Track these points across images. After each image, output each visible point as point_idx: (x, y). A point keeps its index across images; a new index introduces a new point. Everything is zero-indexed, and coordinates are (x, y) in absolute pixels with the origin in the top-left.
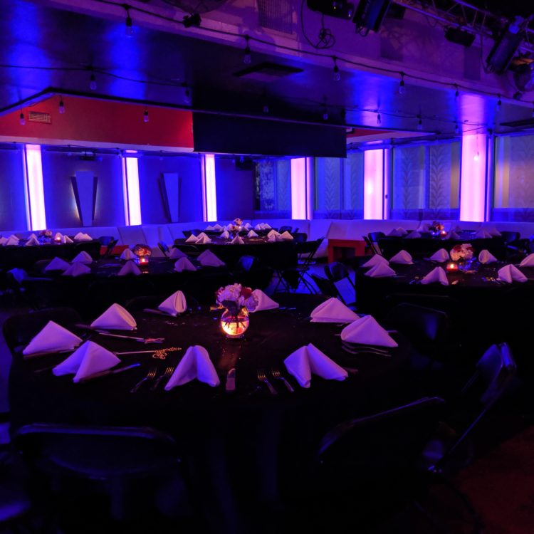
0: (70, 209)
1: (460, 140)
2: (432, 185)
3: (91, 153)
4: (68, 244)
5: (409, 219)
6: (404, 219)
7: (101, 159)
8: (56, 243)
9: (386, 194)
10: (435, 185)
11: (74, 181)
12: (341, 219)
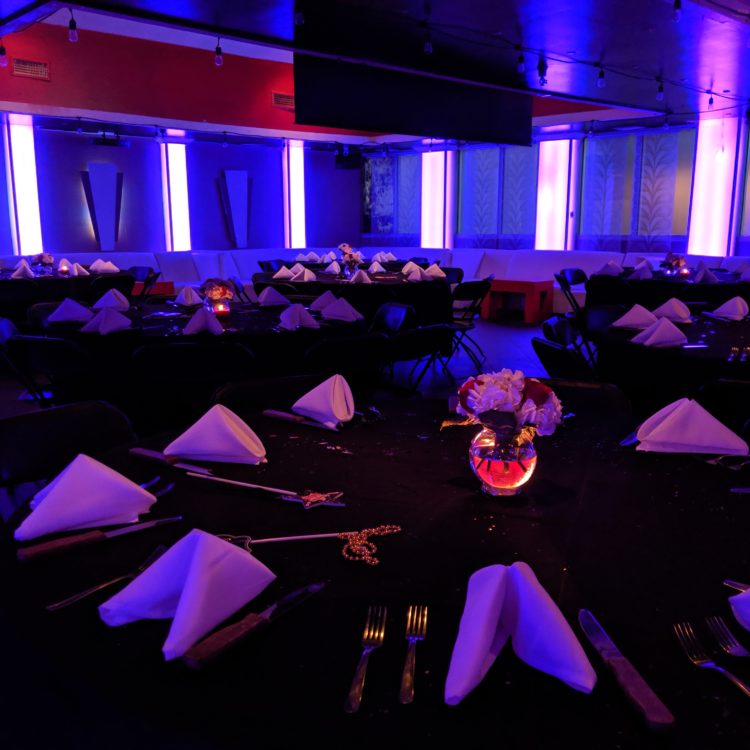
0: (80, 223)
1: (695, 127)
2: (645, 198)
3: (112, 134)
4: (81, 277)
5: (604, 250)
6: (597, 250)
7: (128, 144)
8: (60, 275)
9: (571, 210)
10: (648, 197)
11: (86, 178)
12: (497, 248)
